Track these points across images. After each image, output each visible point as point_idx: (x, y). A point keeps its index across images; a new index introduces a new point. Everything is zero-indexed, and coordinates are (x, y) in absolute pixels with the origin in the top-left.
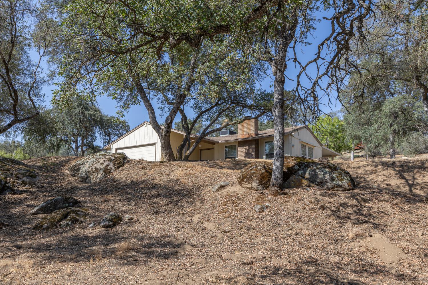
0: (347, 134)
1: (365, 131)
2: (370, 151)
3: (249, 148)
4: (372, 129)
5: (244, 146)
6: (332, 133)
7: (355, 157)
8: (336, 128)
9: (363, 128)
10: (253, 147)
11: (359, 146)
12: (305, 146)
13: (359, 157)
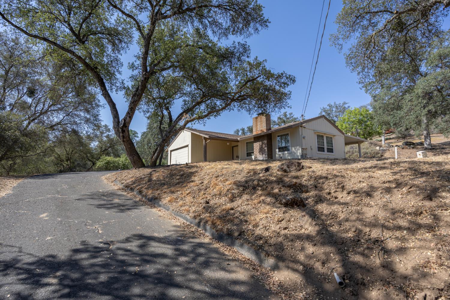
0: (375, 120)
1: (394, 116)
2: (401, 133)
3: (263, 144)
4: (401, 113)
5: (258, 142)
6: (360, 122)
7: (387, 139)
8: (364, 117)
9: (392, 113)
10: (265, 142)
11: (390, 130)
12: (323, 136)
13: (390, 139)
